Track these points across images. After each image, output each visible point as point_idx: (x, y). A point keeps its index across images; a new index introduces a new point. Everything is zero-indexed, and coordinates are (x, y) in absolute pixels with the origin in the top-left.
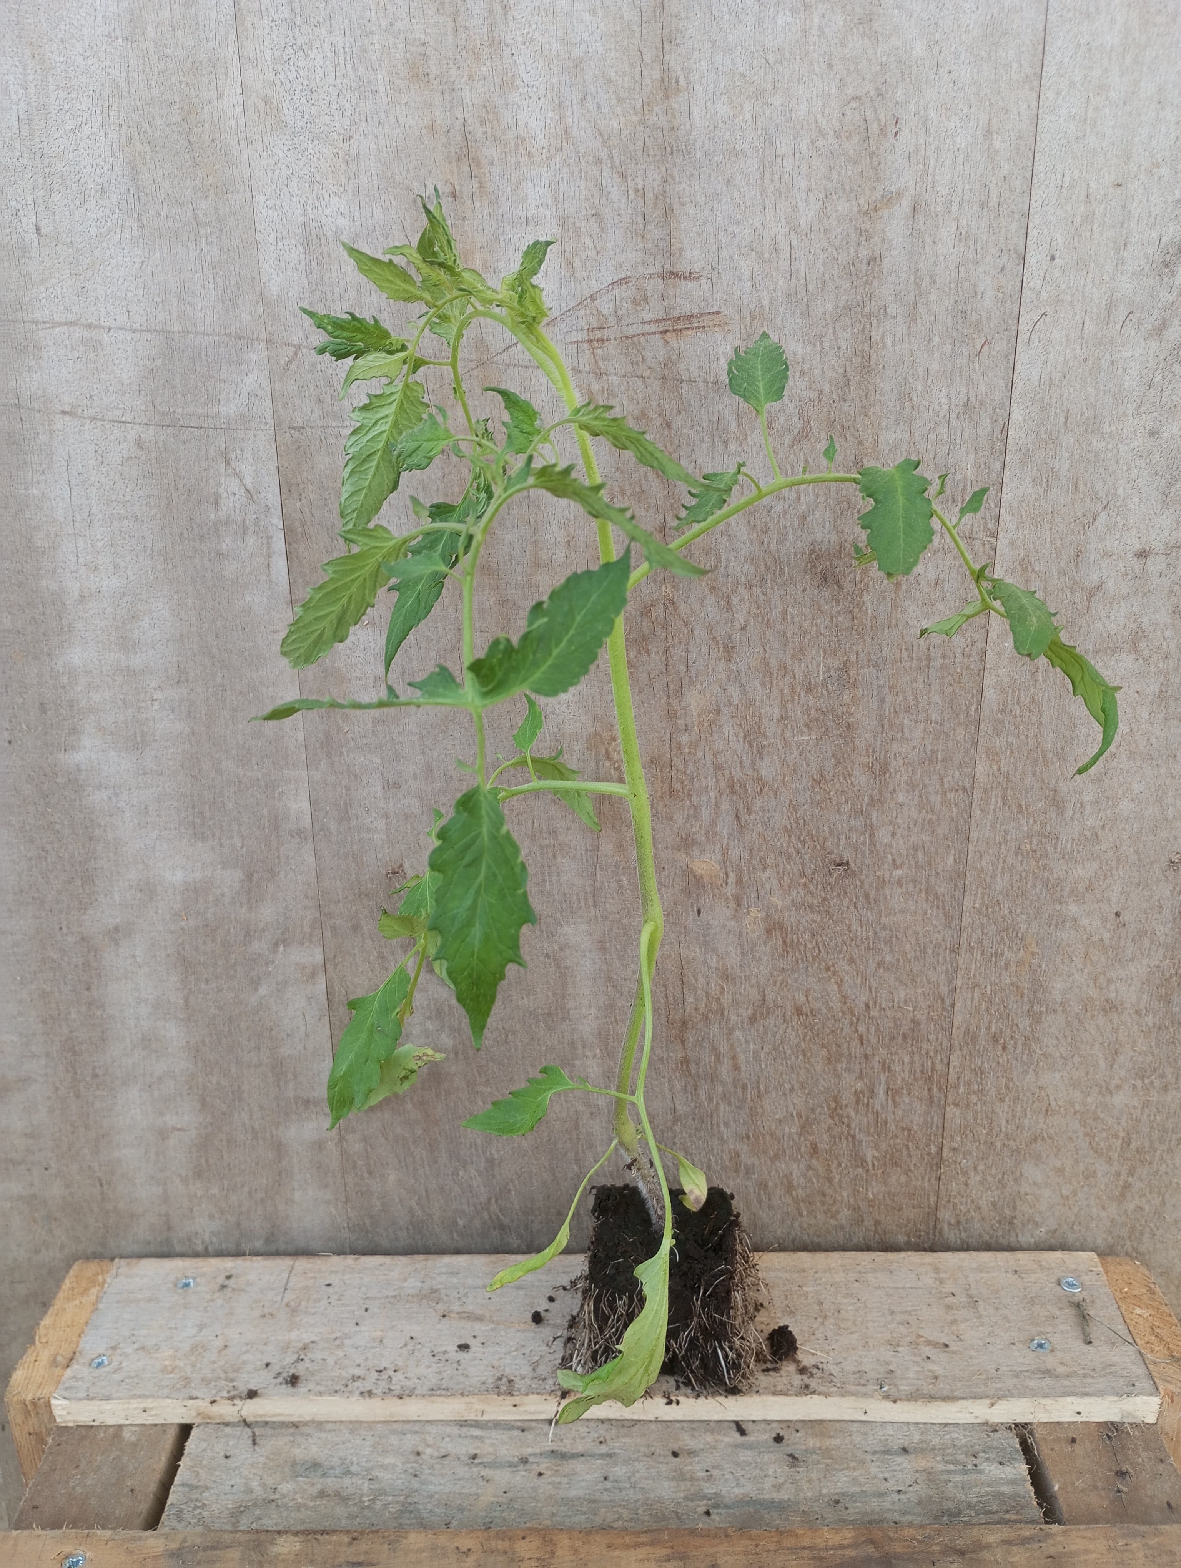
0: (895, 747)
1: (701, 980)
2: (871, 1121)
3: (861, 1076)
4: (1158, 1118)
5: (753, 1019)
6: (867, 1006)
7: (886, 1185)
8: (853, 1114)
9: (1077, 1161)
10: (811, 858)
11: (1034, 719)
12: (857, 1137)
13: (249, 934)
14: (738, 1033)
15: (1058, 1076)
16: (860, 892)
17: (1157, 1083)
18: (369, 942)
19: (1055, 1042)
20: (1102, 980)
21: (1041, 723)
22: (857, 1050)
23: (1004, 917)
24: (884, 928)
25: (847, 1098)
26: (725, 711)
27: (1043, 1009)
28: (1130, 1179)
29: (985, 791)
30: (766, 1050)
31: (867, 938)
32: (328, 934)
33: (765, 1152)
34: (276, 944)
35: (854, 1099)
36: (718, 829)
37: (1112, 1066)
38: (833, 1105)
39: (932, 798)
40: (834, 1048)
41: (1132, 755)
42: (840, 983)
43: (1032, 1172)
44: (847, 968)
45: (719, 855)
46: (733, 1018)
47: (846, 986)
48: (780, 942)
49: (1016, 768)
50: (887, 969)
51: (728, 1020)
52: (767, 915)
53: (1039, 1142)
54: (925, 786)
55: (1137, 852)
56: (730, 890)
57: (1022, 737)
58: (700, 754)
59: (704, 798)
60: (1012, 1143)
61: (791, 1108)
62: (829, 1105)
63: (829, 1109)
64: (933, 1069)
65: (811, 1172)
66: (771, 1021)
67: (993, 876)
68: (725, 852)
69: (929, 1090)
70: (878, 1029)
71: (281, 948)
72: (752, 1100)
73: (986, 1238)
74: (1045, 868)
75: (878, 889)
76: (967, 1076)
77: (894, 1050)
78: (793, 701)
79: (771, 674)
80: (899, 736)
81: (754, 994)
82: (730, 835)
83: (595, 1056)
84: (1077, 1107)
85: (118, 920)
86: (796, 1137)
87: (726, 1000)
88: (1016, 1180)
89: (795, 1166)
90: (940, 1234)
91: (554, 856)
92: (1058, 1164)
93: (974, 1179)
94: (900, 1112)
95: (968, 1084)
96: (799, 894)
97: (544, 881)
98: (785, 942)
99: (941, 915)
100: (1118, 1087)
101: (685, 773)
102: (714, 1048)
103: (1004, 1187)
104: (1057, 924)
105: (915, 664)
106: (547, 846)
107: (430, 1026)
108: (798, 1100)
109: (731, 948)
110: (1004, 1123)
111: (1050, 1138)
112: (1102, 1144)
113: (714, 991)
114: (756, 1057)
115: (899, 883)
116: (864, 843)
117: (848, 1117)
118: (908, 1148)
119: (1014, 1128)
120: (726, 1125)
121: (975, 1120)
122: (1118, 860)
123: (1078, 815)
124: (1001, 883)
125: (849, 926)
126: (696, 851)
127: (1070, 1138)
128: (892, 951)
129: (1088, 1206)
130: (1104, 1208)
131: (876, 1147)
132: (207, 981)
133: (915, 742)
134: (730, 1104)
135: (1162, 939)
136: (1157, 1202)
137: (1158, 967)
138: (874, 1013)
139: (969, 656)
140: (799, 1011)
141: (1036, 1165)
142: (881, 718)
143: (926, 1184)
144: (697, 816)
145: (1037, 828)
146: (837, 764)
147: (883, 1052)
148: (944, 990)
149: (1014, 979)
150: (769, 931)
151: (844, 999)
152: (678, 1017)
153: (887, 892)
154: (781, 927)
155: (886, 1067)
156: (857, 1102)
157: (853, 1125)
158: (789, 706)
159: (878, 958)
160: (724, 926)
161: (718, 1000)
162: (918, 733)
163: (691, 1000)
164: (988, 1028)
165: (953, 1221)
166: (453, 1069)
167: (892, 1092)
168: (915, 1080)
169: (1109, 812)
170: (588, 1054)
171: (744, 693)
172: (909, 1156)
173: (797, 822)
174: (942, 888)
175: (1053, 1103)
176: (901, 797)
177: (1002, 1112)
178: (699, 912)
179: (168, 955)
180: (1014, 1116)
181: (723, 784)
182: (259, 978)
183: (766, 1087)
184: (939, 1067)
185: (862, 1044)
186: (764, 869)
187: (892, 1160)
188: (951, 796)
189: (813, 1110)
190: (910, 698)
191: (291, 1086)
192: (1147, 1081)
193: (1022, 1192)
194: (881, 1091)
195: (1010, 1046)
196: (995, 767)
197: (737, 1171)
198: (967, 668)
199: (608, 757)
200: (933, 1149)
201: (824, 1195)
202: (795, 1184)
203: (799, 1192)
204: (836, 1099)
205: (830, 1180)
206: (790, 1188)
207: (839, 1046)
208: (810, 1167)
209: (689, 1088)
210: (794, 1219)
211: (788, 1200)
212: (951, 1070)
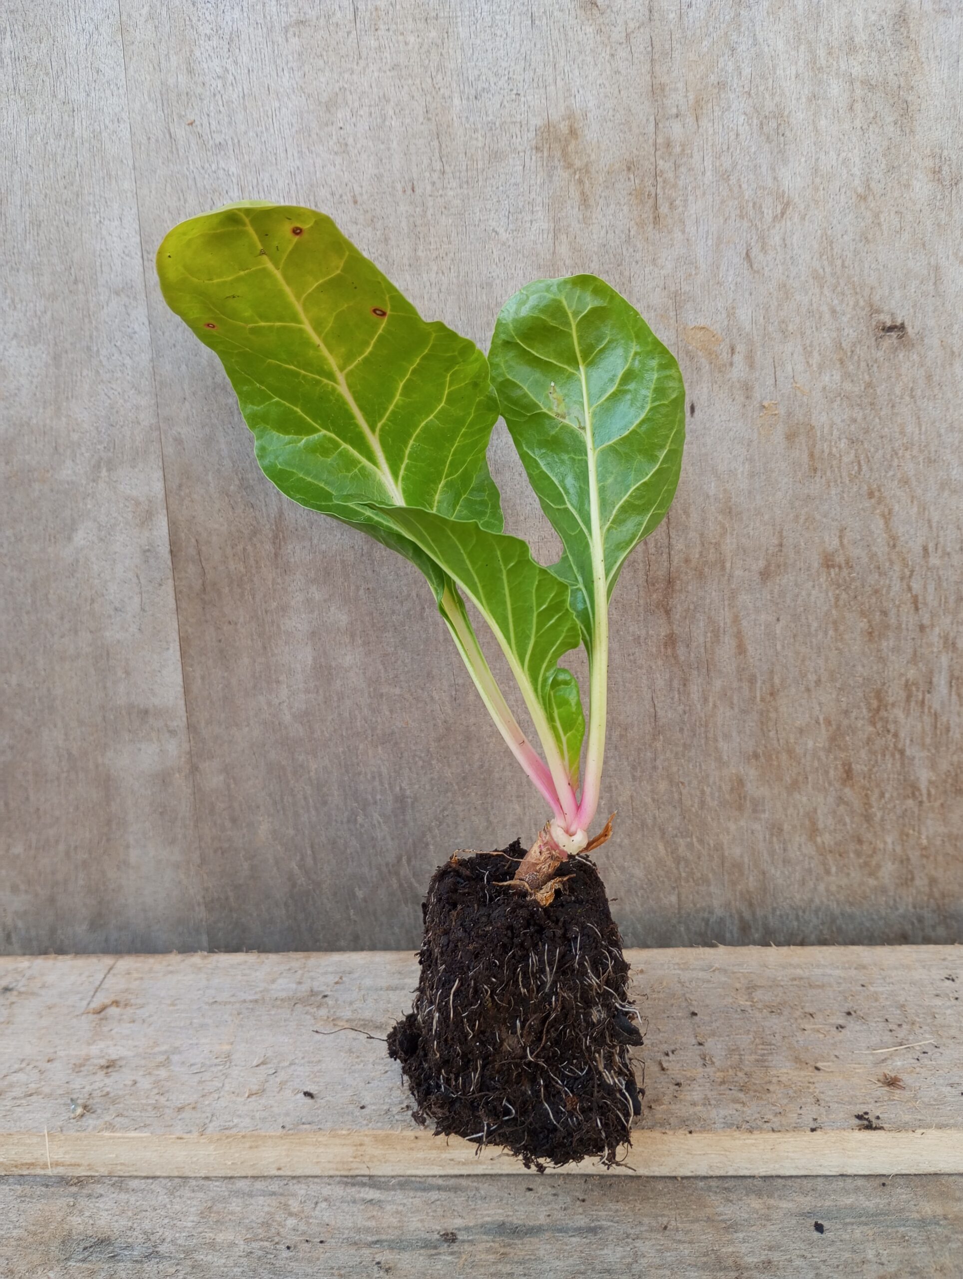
3: (915, 659)
5: (765, 575)
8: (901, 716)
10: (851, 320)
12: (908, 752)
13: (58, 449)
14: (744, 598)
22: (909, 620)
25: (895, 693)
31: (927, 445)
33: (780, 778)
34: (97, 468)
35: (903, 694)
36: (721, 276)
38: (875, 704)
40: (877, 616)
45: (721, 318)
46: (738, 573)
47: (896, 521)
51: (732, 576)
52: (788, 413)
62: (868, 704)
63: (870, 710)
66: (790, 578)
70: (939, 586)
71: (104, 474)
72: (763, 700)
81: (767, 537)
86: (822, 754)
87: (730, 545)
89: (820, 798)
96: (832, 378)
98: (811, 456)
102: (710, 621)
108: (826, 698)
109: (736, 465)
113: (712, 532)
114: (770, 634)
116: (926, 294)
120: (727, 738)
131: (934, 766)
138: (934, 561)
140: (829, 562)
144: (691, 256)
147: (946, 621)
150: (789, 438)
151: (893, 541)
152: (662, 573)
153: (957, 371)
154: (808, 430)
155: (949, 644)
157: (902, 735)
160: (728, 430)
161: (717, 546)
163: (679, 548)
173: (832, 263)
178: (693, 409)
182: (75, 521)
185: (917, 609)
187: (957, 786)
189: (846, 713)
191: (122, 689)
194: (941, 681)
201: (860, 842)
202: (821, 825)
203: (827, 839)
204: (879, 695)
205: (868, 818)
206: (813, 831)
207: (885, 613)
208: (840, 800)
209: (676, 683)
210: (818, 879)
211: (809, 849)
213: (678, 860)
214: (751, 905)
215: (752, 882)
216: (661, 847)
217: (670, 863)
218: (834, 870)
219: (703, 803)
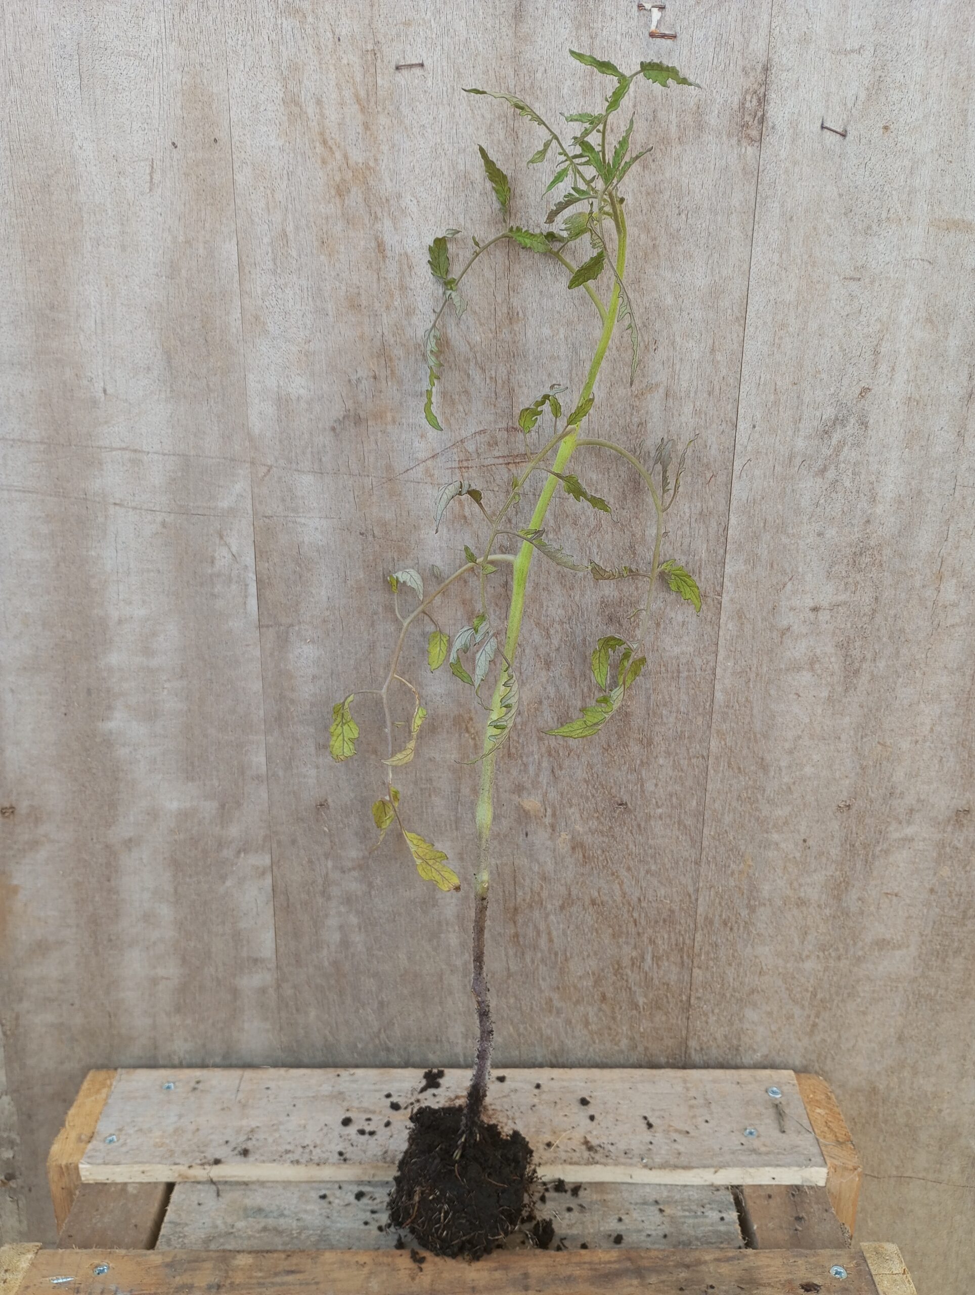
0: (657, 728)
1: (528, 880)
2: (643, 979)
3: (635, 947)
4: (835, 979)
5: (562, 908)
6: (639, 900)
7: (652, 1022)
8: (629, 973)
9: (781, 1007)
10: (602, 800)
11: (748, 712)
12: (633, 989)
13: (221, 844)
14: (552, 917)
15: (767, 949)
16: (634, 823)
17: (833, 954)
18: (302, 852)
19: (765, 926)
20: (795, 884)
21: (752, 715)
22: (632, 930)
23: (730, 842)
24: (650, 847)
25: (626, 962)
26: (545, 702)
27: (757, 903)
28: (817, 1020)
29: (717, 758)
30: (572, 928)
31: (639, 854)
32: (275, 846)
33: (570, 999)
34: (239, 852)
35: (630, 963)
36: (540, 779)
37: (803, 943)
38: (616, 967)
39: (682, 762)
40: (617, 928)
41: (812, 737)
42: (621, 884)
43: (751, 1014)
44: (626, 874)
45: (540, 797)
46: (549, 906)
47: (625, 886)
48: (581, 856)
49: (737, 743)
50: (652, 875)
51: (546, 908)
52: (573, 837)
53: (755, 994)
54: (677, 754)
55: (817, 800)
56: (547, 820)
57: (740, 724)
58: (528, 730)
59: (531, 759)
60: (737, 994)
61: (588, 969)
62: (613, 967)
63: (613, 970)
64: (684, 943)
65: (601, 1014)
66: (574, 909)
67: (723, 814)
68: (545, 794)
69: (682, 957)
70: (646, 915)
71: (242, 855)
72: (561, 963)
73: (721, 1060)
74: (757, 809)
75: (646, 822)
76: (707, 948)
77: (657, 929)
78: (590, 696)
79: (576, 679)
80: (659, 721)
81: (563, 891)
82: (548, 783)
83: (454, 931)
84: (780, 970)
85: (132, 834)
86: (591, 988)
87: (544, 894)
88: (740, 1020)
89: (590, 1009)
90: (690, 1057)
91: (430, 795)
92: (769, 1009)
93: (712, 1019)
94: (662, 972)
95: (708, 953)
96: (593, 824)
97: (423, 812)
98: (584, 856)
99: (688, 839)
100: (808, 957)
101: (518, 742)
102: (536, 927)
103: (732, 1024)
104: (765, 847)
105: (669, 675)
106: (425, 789)
107: (343, 909)
108: (593, 963)
109: (548, 859)
110: (731, 980)
111: (763, 991)
112: (798, 996)
113: (536, 888)
114: (565, 934)
115: (661, 818)
116: (637, 791)
117: (627, 975)
118: (667, 997)
119: (738, 984)
120: (544, 979)
121: (712, 978)
122: (805, 805)
123: (777, 775)
124: (728, 819)
125: (627, 846)
126: (525, 794)
127: (776, 992)
128: (655, 862)
129: (789, 1038)
130: (800, 1040)
131: (646, 996)
132: (190, 876)
133: (671, 726)
134: (546, 965)
135: (834, 857)
136: (835, 1036)
137: (832, 876)
138: (644, 904)
139: (705, 671)
140: (593, 903)
141: (754, 1010)
142: (648, 709)
143: (679, 1022)
144: (526, 771)
145: (751, 783)
146: (619, 738)
147: (650, 931)
148: (691, 889)
149: (737, 883)
150: (573, 848)
151: (624, 895)
152: (512, 905)
153: (652, 823)
154: (582, 845)
155: (652, 941)
156: (633, 964)
157: (630, 981)
158: (588, 700)
159: (646, 867)
160: (543, 844)
161: (539, 894)
162: (672, 720)
163: (520, 893)
164: (720, 916)
165: (698, 1048)
166: (357, 939)
167: (656, 958)
168: (672, 950)
169: (797, 773)
170: (450, 929)
171: (558, 690)
172: (668, 1002)
173: (592, 776)
174: (689, 822)
175: (764, 968)
176: (661, 761)
177: (731, 973)
178: (527, 835)
179: (165, 858)
180: (738, 976)
181: (543, 750)
182: (227, 875)
183: (571, 954)
184: (687, 942)
185: (636, 925)
186: (571, 807)
187: (657, 1005)
188: (694, 761)
189: (603, 970)
190: (667, 697)
191: (245, 949)
192: (826, 953)
193: (745, 1029)
194: (648, 958)
195: (735, 928)
196: (723, 743)
197: (550, 1011)
198: (704, 678)
199: (467, 730)
200: (684, 998)
201: (610, 1029)
202: (590, 1021)
203: (594, 1027)
204: (618, 963)
205: (614, 1018)
206: (587, 1024)
207: (620, 926)
208: (600, 1010)
209: (518, 954)
210: (589, 1046)
211: (585, 1032)
212: (696, 944)
213: (519, 1035)
214: (556, 1057)
215: (556, 1046)
216: (511, 1028)
217: (515, 1036)
218: (597, 1041)
219: (532, 1009)
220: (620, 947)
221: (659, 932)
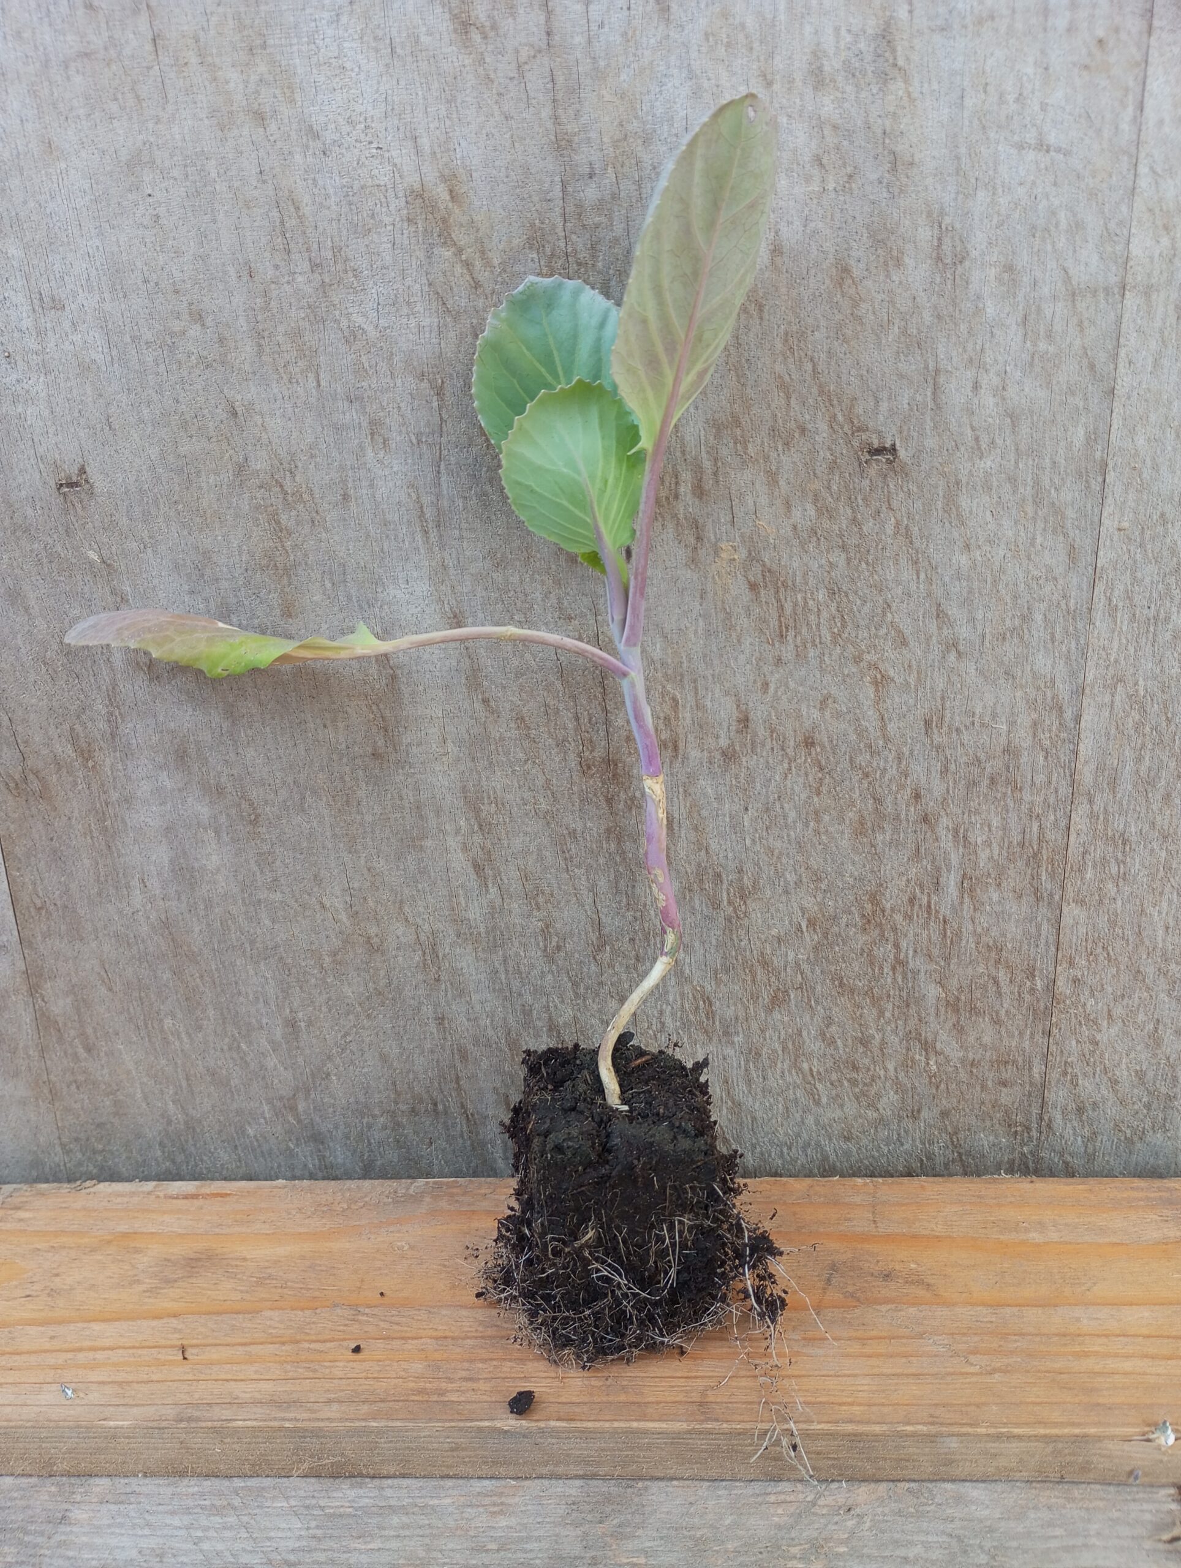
3: (917, 855)
5: (728, 756)
8: (903, 923)
12: (912, 965)
14: (703, 784)
22: (910, 809)
25: (894, 895)
33: (755, 996)
35: (905, 897)
38: (869, 908)
61: (798, 916)
62: (862, 909)
63: (863, 916)
64: (1042, 839)
66: (759, 760)
69: (1035, 876)
70: (949, 766)
76: (1099, 849)
77: (974, 805)
81: (729, 710)
83: (457, 831)
86: (806, 967)
87: (682, 721)
93: (1107, 1033)
94: (983, 918)
95: (1102, 863)
103: (1157, 1045)
107: (167, 782)
109: (686, 621)
110: (1160, 933)
113: (660, 704)
115: (987, 486)
117: (896, 929)
118: (996, 981)
121: (1113, 928)
138: (940, 737)
143: (1027, 1044)
147: (955, 809)
150: (753, 588)
153: (964, 504)
154: (776, 578)
156: (912, 900)
157: (904, 945)
160: (674, 580)
161: (667, 721)
163: (619, 722)
165: (1072, 1108)
167: (971, 883)
168: (1010, 859)
172: (999, 994)
184: (1050, 835)
189: (835, 918)
194: (951, 881)
201: (855, 1068)
204: (874, 898)
205: (864, 1041)
207: (879, 801)
212: (1072, 838)
220: (877, 856)
221: (977, 812)
